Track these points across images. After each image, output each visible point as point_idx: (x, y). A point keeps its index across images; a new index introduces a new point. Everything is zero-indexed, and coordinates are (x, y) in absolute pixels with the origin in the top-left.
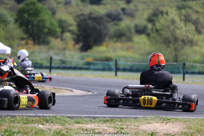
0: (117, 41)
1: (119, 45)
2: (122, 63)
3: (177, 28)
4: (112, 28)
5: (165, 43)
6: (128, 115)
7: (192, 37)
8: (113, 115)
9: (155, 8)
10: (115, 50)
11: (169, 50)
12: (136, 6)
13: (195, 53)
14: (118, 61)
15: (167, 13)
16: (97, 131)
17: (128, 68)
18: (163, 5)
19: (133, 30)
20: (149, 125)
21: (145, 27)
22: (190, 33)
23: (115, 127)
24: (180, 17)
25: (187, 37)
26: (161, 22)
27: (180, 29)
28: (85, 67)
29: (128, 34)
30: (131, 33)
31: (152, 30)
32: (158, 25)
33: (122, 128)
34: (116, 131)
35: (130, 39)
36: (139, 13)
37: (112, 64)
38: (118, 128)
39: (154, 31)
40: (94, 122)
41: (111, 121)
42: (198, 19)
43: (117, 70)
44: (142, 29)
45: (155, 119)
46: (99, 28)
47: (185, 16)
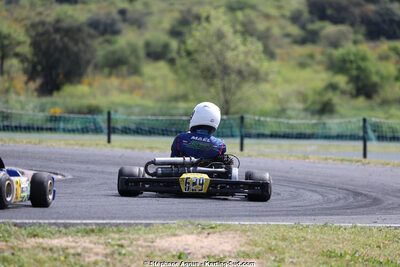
0: (110, 75)
1: (114, 81)
2: (120, 118)
3: (228, 47)
4: (100, 49)
5: (205, 78)
6: (131, 218)
7: (258, 65)
8: (103, 219)
9: (184, 8)
10: (106, 92)
11: (213, 90)
12: (146, 5)
13: (264, 96)
14: (112, 113)
15: (208, 19)
16: (72, 251)
17: (133, 126)
18: (200, 3)
19: (142, 53)
20: (174, 239)
21: (166, 47)
22: (253, 57)
23: (107, 244)
24: (233, 26)
25: (248, 65)
26: (197, 36)
27: (233, 50)
28: (49, 125)
29: (132, 60)
30: (137, 57)
31: (178, 52)
32: (191, 43)
33: (122, 246)
34: (108, 251)
35: (135, 71)
36: (154, 19)
37: (101, 120)
38: (113, 246)
39: (184, 54)
40: (66, 234)
41: (100, 231)
42: (268, 29)
43: (111, 130)
44: (159, 50)
45: (186, 226)
46: (75, 49)
47: (244, 24)
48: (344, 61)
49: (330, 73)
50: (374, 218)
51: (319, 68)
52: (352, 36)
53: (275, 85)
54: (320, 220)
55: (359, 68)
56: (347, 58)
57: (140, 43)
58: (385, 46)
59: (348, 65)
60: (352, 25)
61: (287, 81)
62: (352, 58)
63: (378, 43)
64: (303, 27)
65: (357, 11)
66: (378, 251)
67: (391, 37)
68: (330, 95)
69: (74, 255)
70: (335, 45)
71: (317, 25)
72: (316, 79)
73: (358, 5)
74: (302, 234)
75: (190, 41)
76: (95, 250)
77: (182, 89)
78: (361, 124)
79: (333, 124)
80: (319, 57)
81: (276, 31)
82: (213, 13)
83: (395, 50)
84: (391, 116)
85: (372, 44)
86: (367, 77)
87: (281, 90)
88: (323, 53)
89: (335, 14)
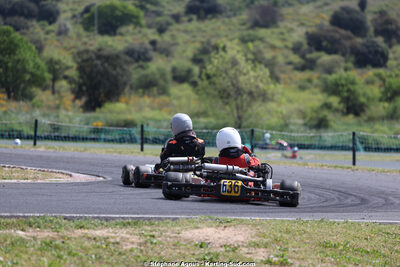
0: (144, 93)
1: (147, 100)
2: (151, 131)
3: (241, 72)
4: (135, 73)
5: (222, 97)
6: (162, 214)
7: (265, 88)
8: (138, 214)
9: (204, 40)
10: (140, 109)
11: (228, 108)
12: (173, 36)
13: (269, 112)
14: (145, 126)
15: (224, 49)
16: (112, 240)
17: (162, 137)
18: (218, 36)
19: (169, 77)
20: (196, 231)
21: (189, 71)
22: (261, 81)
23: (141, 235)
24: (245, 55)
25: (257, 87)
26: (215, 63)
27: (245, 74)
28: (93, 136)
29: (161, 82)
30: (165, 81)
31: (200, 77)
32: (210, 69)
33: (153, 236)
34: (142, 240)
35: (164, 91)
36: (179, 49)
37: (136, 132)
38: (146, 236)
39: (204, 77)
40: (107, 226)
41: (135, 224)
42: (274, 58)
43: (144, 141)
44: (183, 74)
45: (207, 220)
46: (114, 73)
47: (254, 54)
48: (337, 85)
49: (325, 95)
50: (362, 215)
51: (316, 90)
52: (343, 64)
53: (279, 104)
54: (318, 217)
55: (349, 91)
56: (339, 83)
57: (168, 69)
58: (371, 72)
59: (340, 88)
60: (343, 55)
61: (290, 101)
62: (343, 82)
63: (365, 70)
64: (303, 56)
65: (347, 43)
66: (365, 243)
67: (376, 65)
68: (325, 113)
69: (113, 243)
70: (329, 71)
71: (314, 55)
72: (314, 99)
73: (349, 38)
74: (302, 228)
75: (209, 67)
76: (131, 240)
77: (203, 107)
78: (351, 137)
79: (328, 136)
80: (315, 81)
81: (281, 59)
82: (228, 44)
83: (379, 76)
84: (376, 131)
85: (359, 71)
86: (356, 99)
87: (284, 109)
88: (319, 78)
89: (329, 46)
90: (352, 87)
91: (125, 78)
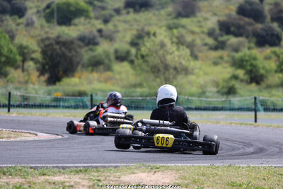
0: (92, 71)
1: (95, 75)
2: (99, 99)
3: (167, 52)
4: (86, 54)
5: (153, 72)
6: (106, 163)
7: (187, 64)
8: (88, 163)
9: (139, 28)
10: (90, 82)
11: (158, 80)
12: (115, 26)
13: (190, 83)
14: (94, 95)
15: (154, 34)
16: (67, 184)
18: (150, 25)
19: (112, 57)
20: (133, 176)
21: (128, 53)
22: (184, 59)
23: (90, 179)
24: (171, 39)
25: (180, 63)
26: (147, 46)
27: (171, 54)
28: (54, 104)
29: (106, 61)
30: (110, 60)
31: (136, 56)
32: (144, 50)
33: (99, 180)
34: (91, 184)
35: (109, 68)
36: (120, 35)
37: (87, 100)
38: (94, 180)
39: (139, 57)
40: (64, 173)
41: (86, 171)
42: (193, 41)
44: (124, 54)
45: (141, 167)
46: (70, 55)
47: (178, 38)
48: (242, 60)
49: (234, 68)
50: (261, 160)
51: (226, 65)
52: (247, 45)
53: (198, 76)
54: (227, 163)
55: (251, 65)
56: (244, 59)
57: (112, 51)
58: (268, 50)
59: (245, 63)
60: (247, 37)
61: (206, 74)
62: (247, 58)
63: (264, 49)
64: (216, 39)
65: (250, 28)
66: (264, 182)
67: (272, 44)
68: (233, 82)
69: (69, 186)
70: (236, 50)
71: (225, 38)
72: (224, 72)
73: (251, 24)
74: (215, 171)
76: (83, 183)
77: (138, 80)
78: (253, 100)
79: (236, 101)
80: (226, 58)
81: (198, 42)
82: (158, 31)
83: (275, 53)
84: (273, 96)
85: (260, 49)
86: (257, 71)
87: (201, 81)
88: (228, 56)
89: (236, 31)
90: (254, 62)
91: (78, 59)
